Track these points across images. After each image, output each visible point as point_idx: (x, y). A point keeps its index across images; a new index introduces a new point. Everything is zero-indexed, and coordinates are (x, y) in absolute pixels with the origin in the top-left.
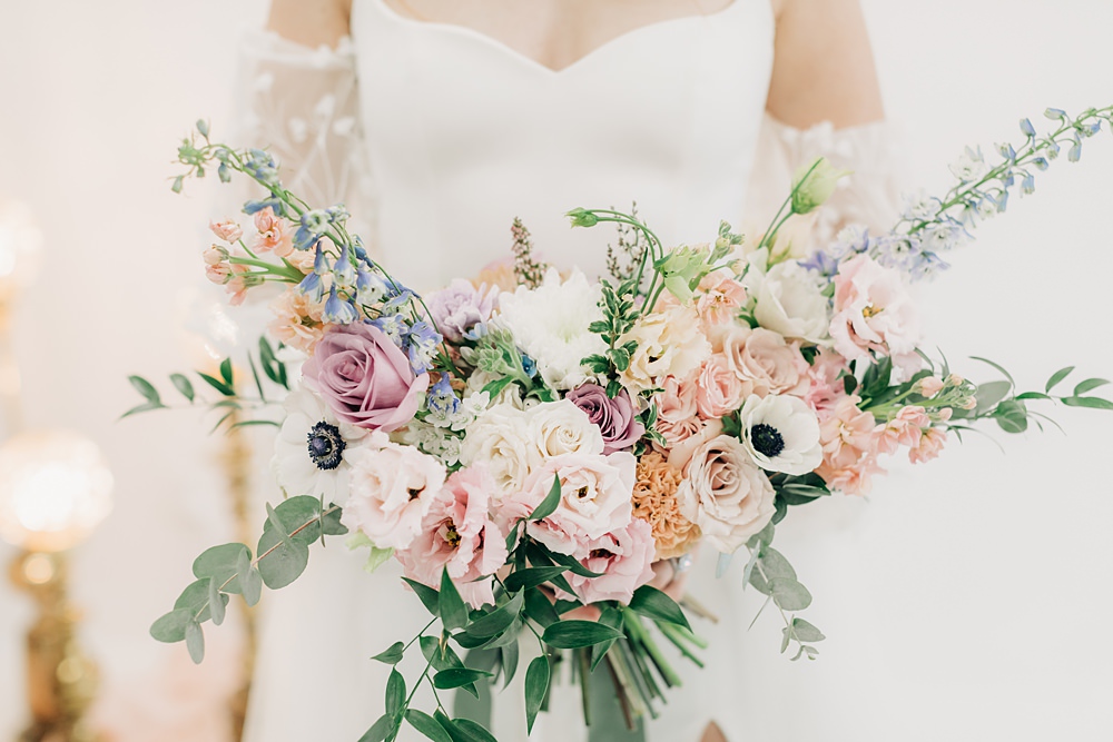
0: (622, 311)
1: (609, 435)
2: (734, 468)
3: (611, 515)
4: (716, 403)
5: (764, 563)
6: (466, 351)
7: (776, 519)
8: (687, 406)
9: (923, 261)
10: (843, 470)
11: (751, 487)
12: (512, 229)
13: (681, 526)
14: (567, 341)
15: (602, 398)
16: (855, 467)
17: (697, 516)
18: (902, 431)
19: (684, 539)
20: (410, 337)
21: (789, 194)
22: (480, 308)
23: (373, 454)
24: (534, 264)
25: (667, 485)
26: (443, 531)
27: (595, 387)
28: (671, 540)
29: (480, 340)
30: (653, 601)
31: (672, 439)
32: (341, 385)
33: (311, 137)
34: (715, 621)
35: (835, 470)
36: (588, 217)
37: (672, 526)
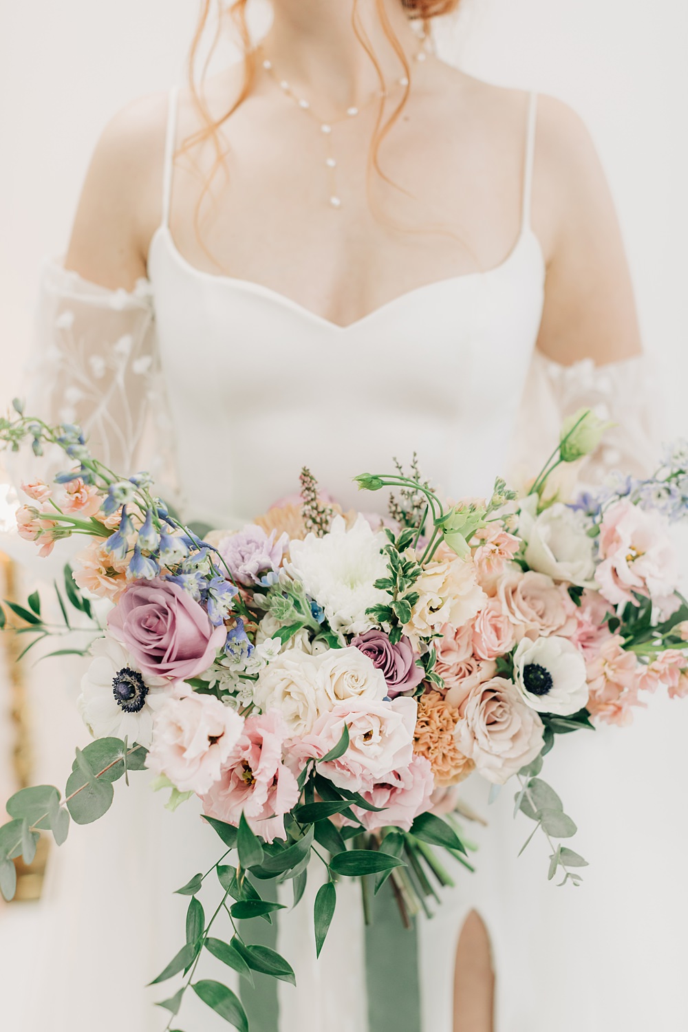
0: (405, 570)
1: (391, 678)
2: (507, 706)
3: (394, 756)
4: (489, 646)
5: (533, 792)
6: (259, 598)
7: (544, 752)
8: (463, 649)
9: (681, 506)
10: (606, 704)
11: (522, 723)
12: (301, 478)
13: (456, 759)
14: (352, 587)
15: (385, 644)
16: (618, 702)
17: (472, 751)
18: (662, 672)
19: (460, 770)
20: (208, 591)
21: (558, 444)
22: (270, 555)
23: (175, 704)
24: (321, 509)
25: (445, 722)
26: (239, 771)
27: (378, 633)
28: (448, 773)
29: (272, 586)
30: (430, 827)
31: (450, 680)
32: (146, 637)
33: (110, 373)
34: (484, 824)
35: (600, 703)
36: (375, 482)
37: (449, 759)
